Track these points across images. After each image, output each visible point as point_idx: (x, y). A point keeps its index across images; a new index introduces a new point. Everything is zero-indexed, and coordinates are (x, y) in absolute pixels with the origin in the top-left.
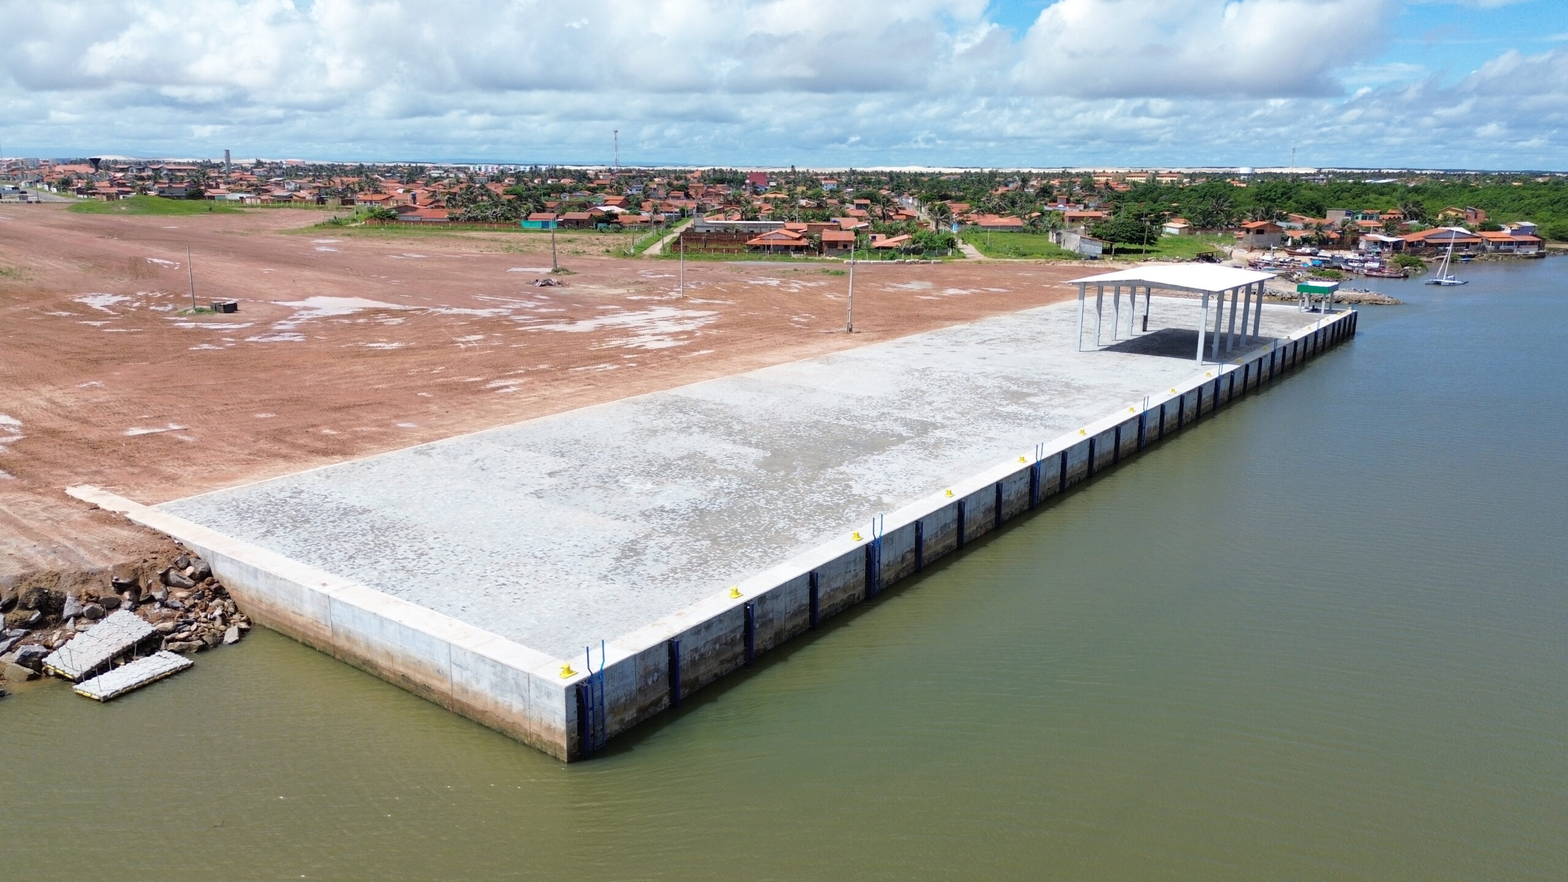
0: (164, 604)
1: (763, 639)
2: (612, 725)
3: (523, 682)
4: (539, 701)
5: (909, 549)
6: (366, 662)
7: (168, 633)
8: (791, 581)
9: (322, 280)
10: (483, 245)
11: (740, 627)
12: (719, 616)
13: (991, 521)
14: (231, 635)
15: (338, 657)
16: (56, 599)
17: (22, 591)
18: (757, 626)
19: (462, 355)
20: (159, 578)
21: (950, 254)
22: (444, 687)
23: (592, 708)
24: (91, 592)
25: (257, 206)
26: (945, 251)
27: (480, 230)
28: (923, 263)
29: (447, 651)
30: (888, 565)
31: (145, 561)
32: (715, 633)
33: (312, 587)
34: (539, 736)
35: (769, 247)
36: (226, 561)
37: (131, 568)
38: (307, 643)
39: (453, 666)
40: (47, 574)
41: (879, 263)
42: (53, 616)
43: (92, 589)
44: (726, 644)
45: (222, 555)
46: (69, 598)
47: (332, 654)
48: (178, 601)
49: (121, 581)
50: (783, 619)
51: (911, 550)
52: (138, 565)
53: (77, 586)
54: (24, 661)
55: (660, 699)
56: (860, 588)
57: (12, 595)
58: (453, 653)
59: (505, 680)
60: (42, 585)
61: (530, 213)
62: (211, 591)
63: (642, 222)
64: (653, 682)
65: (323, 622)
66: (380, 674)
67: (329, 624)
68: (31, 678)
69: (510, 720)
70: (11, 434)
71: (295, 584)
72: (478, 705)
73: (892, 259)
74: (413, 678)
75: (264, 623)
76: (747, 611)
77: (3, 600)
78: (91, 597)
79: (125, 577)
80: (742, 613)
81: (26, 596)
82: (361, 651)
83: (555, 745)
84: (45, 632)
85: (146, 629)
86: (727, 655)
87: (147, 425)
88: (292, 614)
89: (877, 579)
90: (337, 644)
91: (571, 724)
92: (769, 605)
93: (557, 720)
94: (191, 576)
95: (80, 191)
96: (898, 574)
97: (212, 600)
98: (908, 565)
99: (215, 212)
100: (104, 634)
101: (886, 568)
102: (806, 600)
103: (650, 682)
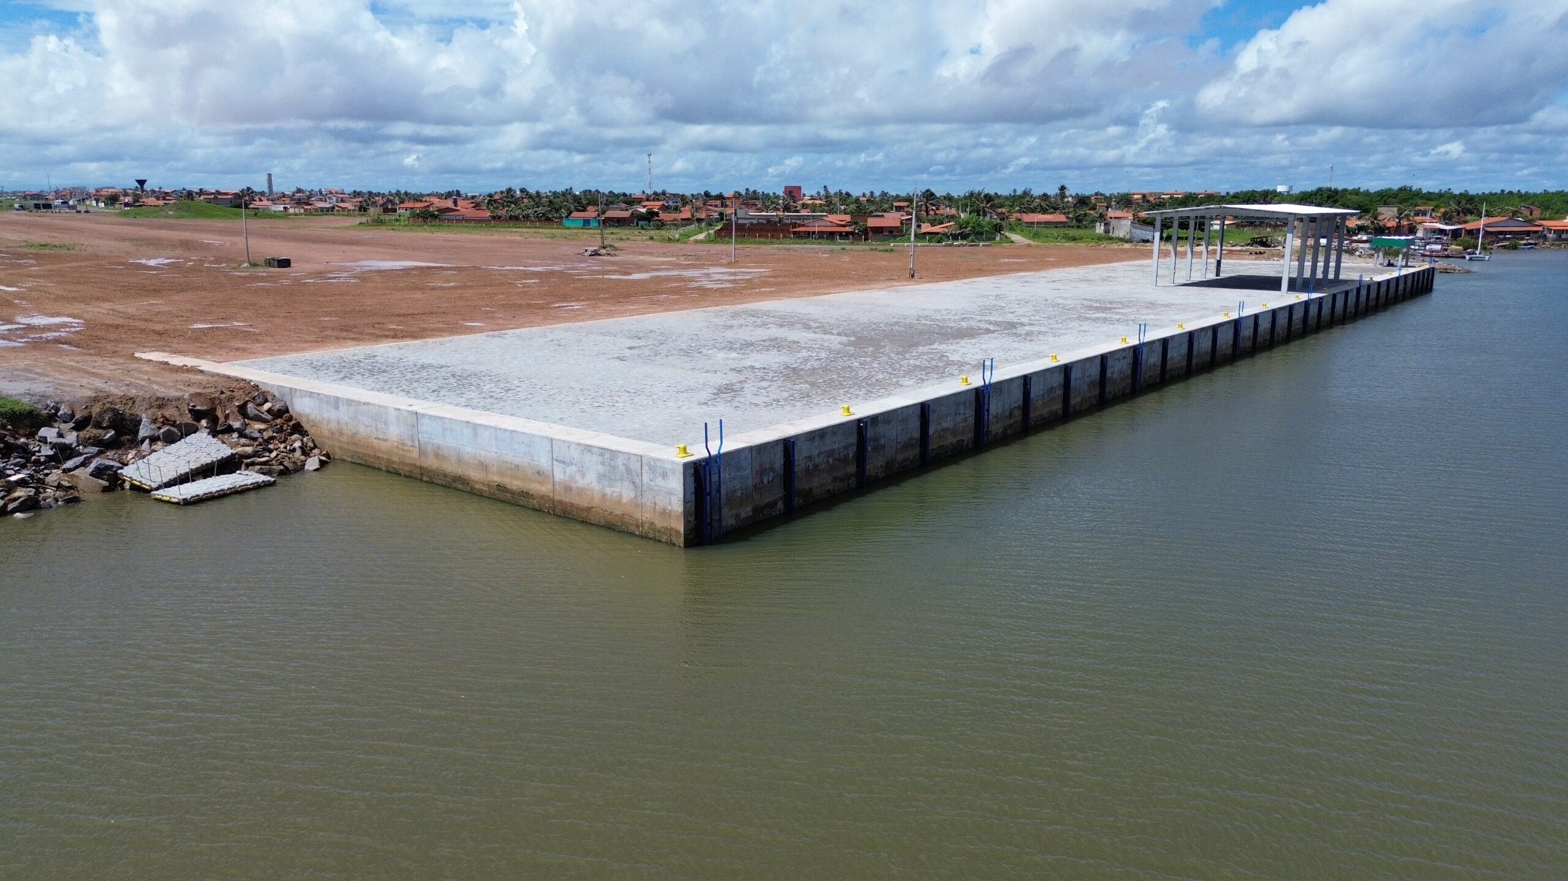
0: (242, 434)
1: (875, 465)
2: (728, 518)
3: (635, 466)
4: (653, 484)
5: (1016, 405)
6: (458, 479)
7: (248, 456)
8: (903, 408)
9: (372, 252)
10: (527, 235)
11: (852, 445)
12: (833, 426)
13: (1095, 396)
14: (312, 464)
15: (425, 478)
16: (132, 420)
17: (96, 410)
18: (869, 449)
19: (520, 290)
20: (237, 409)
21: (998, 239)
22: (544, 489)
23: (710, 494)
24: (168, 416)
25: (301, 214)
26: (993, 236)
27: (522, 227)
28: (971, 246)
29: (549, 448)
30: (996, 417)
31: (222, 393)
32: (829, 445)
33: (398, 407)
34: (652, 524)
35: (814, 233)
36: (305, 396)
37: (209, 397)
38: (391, 470)
39: (555, 463)
40: (121, 397)
41: (927, 246)
42: (129, 437)
43: (168, 413)
44: (839, 460)
45: (300, 390)
46: (144, 420)
47: (419, 476)
48: (256, 432)
49: (198, 408)
50: (894, 449)
51: (1019, 406)
52: (216, 395)
53: (152, 410)
54: (98, 473)
55: (775, 503)
56: (969, 435)
57: (85, 413)
58: (556, 449)
59: (614, 468)
60: (117, 407)
61: (571, 212)
62: (288, 426)
63: (682, 219)
64: (769, 482)
65: (410, 443)
66: (472, 488)
67: (417, 444)
68: (105, 490)
69: (619, 513)
70: (74, 327)
71: (379, 406)
72: (582, 502)
73: (939, 242)
74: (509, 487)
75: (344, 457)
76: (859, 428)
77: (76, 417)
78: (167, 420)
79: (202, 405)
80: (855, 430)
81: (100, 414)
82: (451, 468)
83: (670, 531)
84: (120, 452)
85: (225, 451)
86: (840, 473)
87: (211, 323)
88: (375, 441)
89: (986, 429)
90: (424, 465)
91: (688, 505)
92: (881, 429)
93: (673, 502)
94: (269, 411)
95: (126, 205)
96: (1005, 430)
97: (291, 434)
98: (1015, 423)
99: (260, 217)
100: (182, 452)
101: (995, 420)
102: (917, 434)
103: (766, 482)
